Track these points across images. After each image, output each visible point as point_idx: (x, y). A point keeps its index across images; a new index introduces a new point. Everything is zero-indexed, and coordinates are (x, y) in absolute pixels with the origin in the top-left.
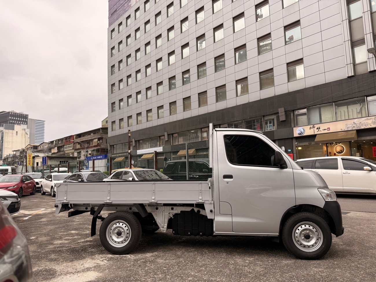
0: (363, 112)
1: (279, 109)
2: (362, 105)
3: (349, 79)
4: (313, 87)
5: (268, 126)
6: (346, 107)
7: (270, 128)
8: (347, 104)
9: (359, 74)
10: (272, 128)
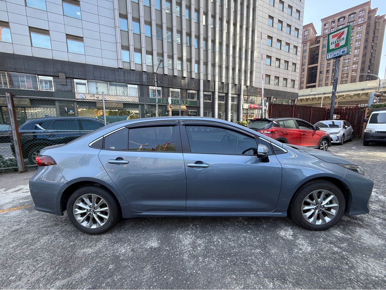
0: (125, 93)
1: (59, 73)
2: (124, 89)
3: (119, 69)
4: (93, 65)
5: (43, 86)
6: (115, 87)
7: (45, 88)
8: (116, 85)
9: (125, 68)
10: (49, 89)
